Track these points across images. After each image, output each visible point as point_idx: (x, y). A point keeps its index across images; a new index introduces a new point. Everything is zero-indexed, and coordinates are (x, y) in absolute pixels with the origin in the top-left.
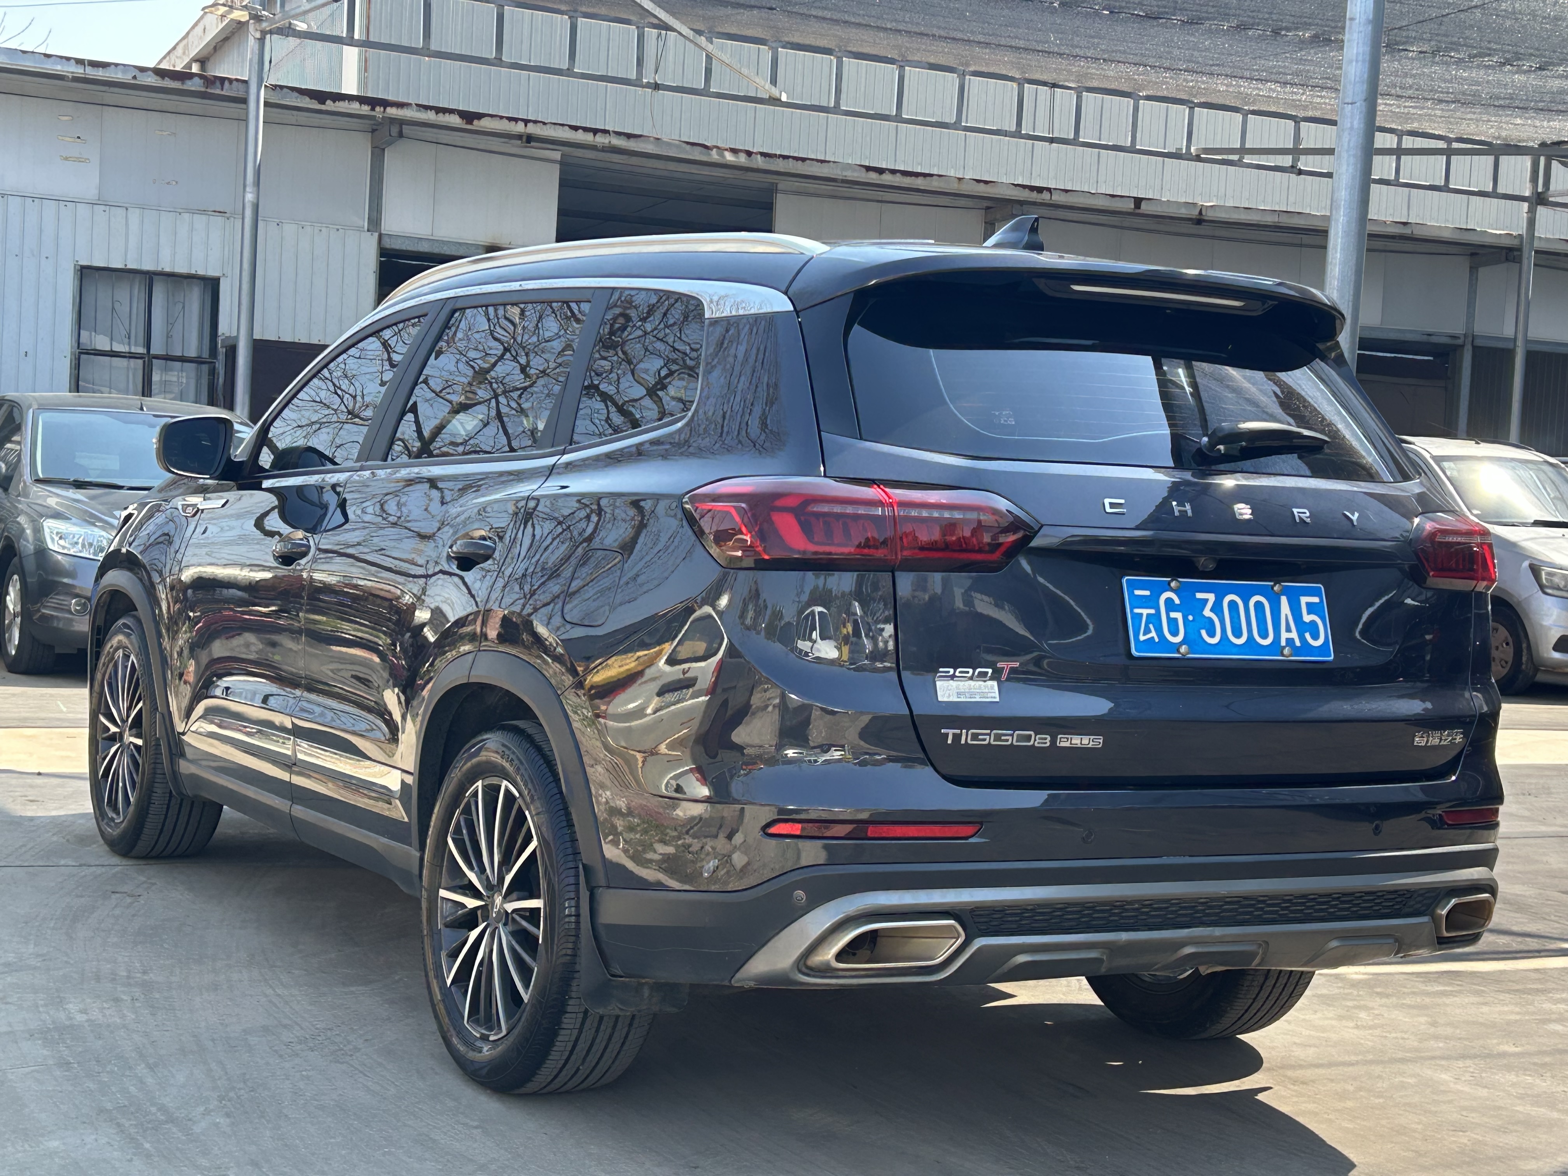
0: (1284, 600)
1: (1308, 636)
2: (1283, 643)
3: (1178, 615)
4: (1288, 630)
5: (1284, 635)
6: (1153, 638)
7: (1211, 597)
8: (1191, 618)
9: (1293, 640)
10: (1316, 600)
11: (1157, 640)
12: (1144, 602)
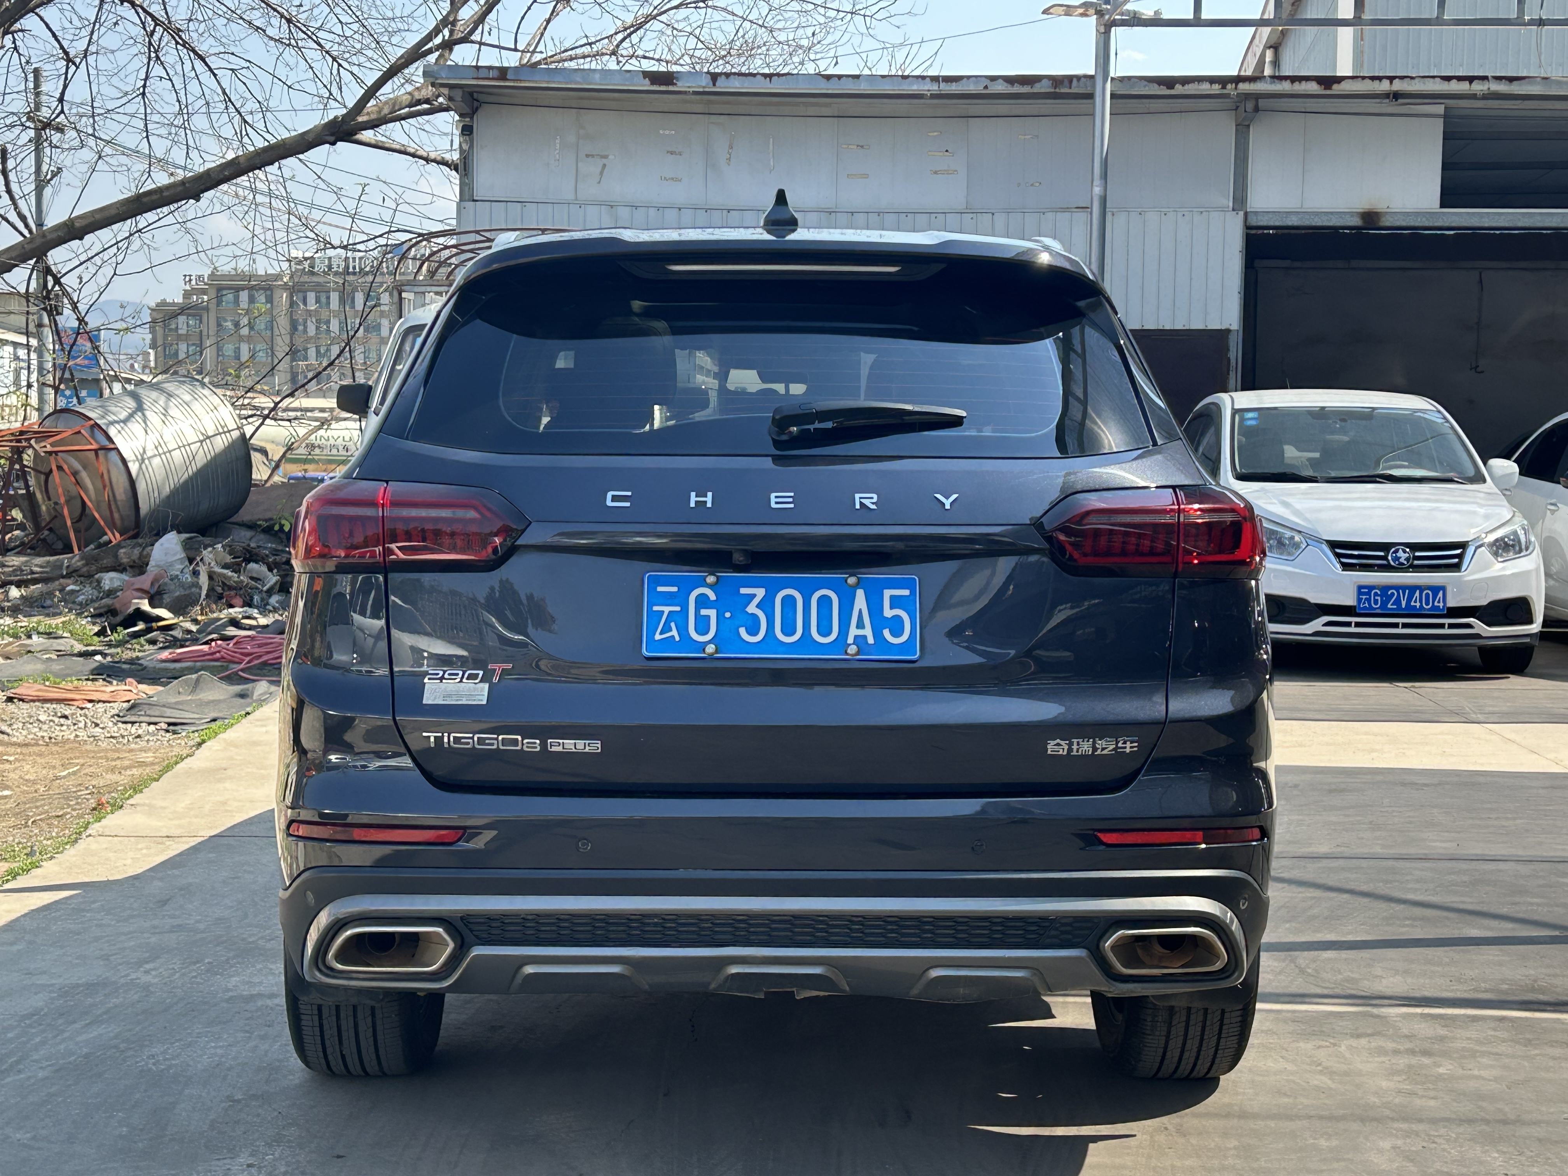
0: (860, 594)
1: (886, 633)
2: (850, 640)
3: (712, 613)
4: (860, 625)
5: (853, 631)
6: (673, 637)
7: (760, 593)
8: (728, 615)
9: (865, 637)
10: (906, 592)
11: (677, 638)
12: (668, 599)
